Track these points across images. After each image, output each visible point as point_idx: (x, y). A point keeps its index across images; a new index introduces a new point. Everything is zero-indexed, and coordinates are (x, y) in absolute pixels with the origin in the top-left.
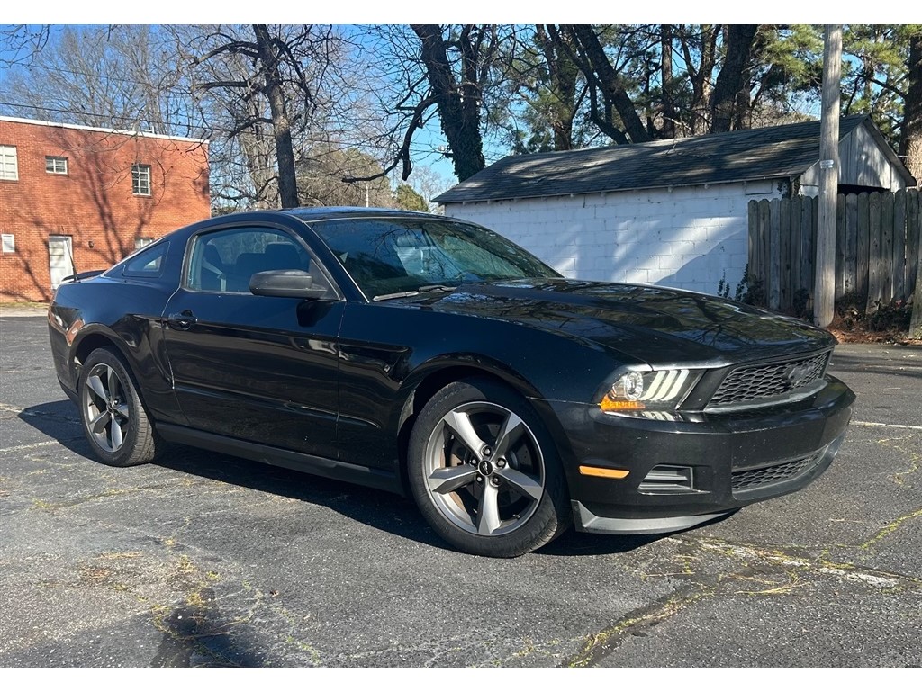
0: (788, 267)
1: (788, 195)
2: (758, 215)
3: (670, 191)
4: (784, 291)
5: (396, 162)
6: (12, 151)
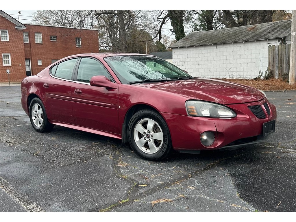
0: (281, 66)
1: (281, 43)
2: (271, 50)
3: (243, 43)
4: (280, 74)
5: (157, 35)
6: (41, 35)
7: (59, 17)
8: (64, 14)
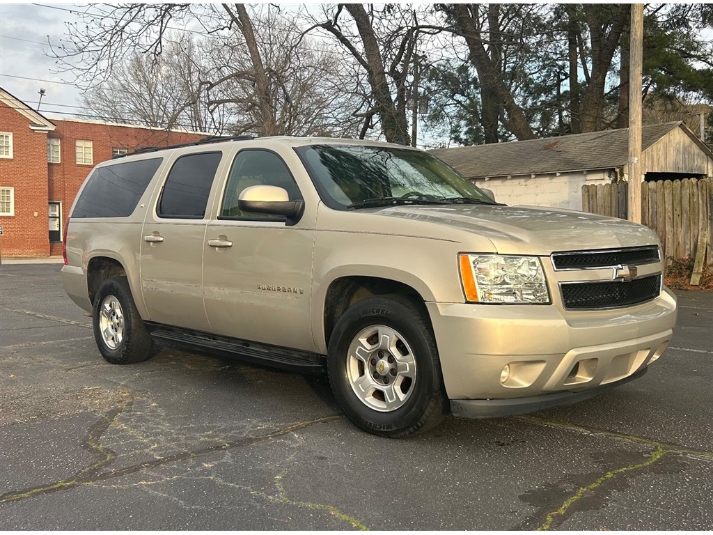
1: (615, 181)
2: (589, 195)
3: (532, 176)
6: (90, 144)
7: (145, 104)
8: (157, 98)
